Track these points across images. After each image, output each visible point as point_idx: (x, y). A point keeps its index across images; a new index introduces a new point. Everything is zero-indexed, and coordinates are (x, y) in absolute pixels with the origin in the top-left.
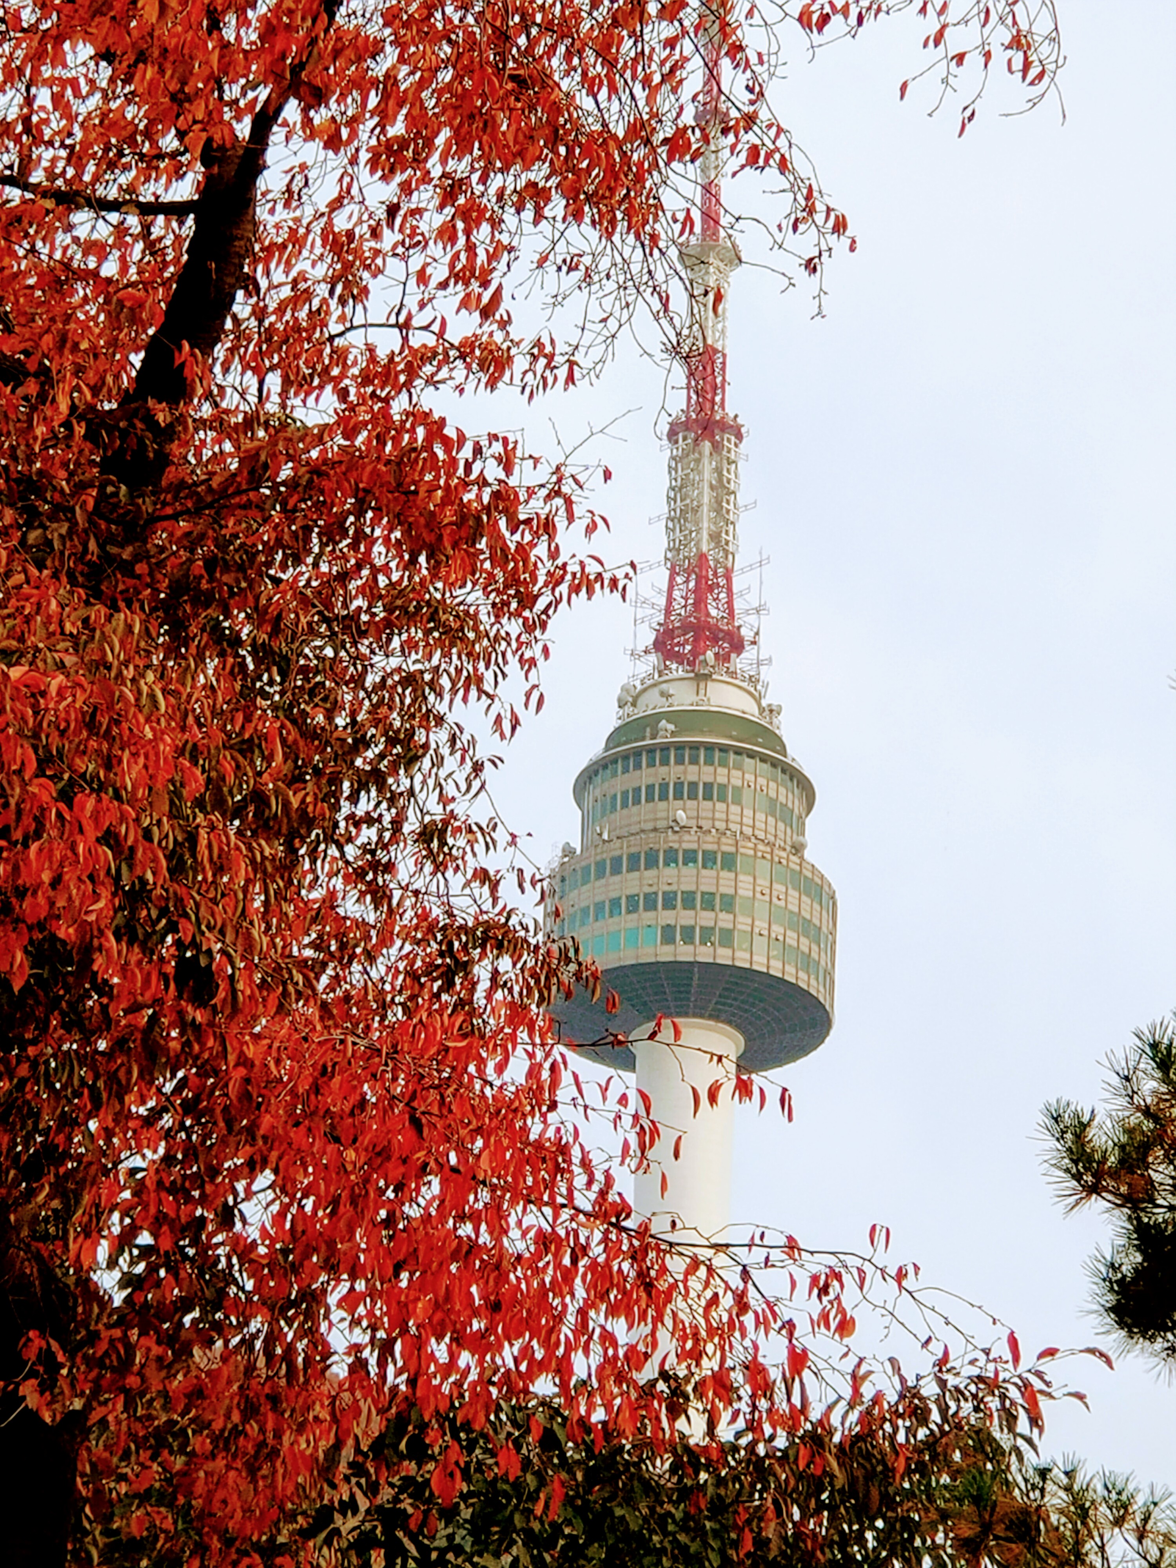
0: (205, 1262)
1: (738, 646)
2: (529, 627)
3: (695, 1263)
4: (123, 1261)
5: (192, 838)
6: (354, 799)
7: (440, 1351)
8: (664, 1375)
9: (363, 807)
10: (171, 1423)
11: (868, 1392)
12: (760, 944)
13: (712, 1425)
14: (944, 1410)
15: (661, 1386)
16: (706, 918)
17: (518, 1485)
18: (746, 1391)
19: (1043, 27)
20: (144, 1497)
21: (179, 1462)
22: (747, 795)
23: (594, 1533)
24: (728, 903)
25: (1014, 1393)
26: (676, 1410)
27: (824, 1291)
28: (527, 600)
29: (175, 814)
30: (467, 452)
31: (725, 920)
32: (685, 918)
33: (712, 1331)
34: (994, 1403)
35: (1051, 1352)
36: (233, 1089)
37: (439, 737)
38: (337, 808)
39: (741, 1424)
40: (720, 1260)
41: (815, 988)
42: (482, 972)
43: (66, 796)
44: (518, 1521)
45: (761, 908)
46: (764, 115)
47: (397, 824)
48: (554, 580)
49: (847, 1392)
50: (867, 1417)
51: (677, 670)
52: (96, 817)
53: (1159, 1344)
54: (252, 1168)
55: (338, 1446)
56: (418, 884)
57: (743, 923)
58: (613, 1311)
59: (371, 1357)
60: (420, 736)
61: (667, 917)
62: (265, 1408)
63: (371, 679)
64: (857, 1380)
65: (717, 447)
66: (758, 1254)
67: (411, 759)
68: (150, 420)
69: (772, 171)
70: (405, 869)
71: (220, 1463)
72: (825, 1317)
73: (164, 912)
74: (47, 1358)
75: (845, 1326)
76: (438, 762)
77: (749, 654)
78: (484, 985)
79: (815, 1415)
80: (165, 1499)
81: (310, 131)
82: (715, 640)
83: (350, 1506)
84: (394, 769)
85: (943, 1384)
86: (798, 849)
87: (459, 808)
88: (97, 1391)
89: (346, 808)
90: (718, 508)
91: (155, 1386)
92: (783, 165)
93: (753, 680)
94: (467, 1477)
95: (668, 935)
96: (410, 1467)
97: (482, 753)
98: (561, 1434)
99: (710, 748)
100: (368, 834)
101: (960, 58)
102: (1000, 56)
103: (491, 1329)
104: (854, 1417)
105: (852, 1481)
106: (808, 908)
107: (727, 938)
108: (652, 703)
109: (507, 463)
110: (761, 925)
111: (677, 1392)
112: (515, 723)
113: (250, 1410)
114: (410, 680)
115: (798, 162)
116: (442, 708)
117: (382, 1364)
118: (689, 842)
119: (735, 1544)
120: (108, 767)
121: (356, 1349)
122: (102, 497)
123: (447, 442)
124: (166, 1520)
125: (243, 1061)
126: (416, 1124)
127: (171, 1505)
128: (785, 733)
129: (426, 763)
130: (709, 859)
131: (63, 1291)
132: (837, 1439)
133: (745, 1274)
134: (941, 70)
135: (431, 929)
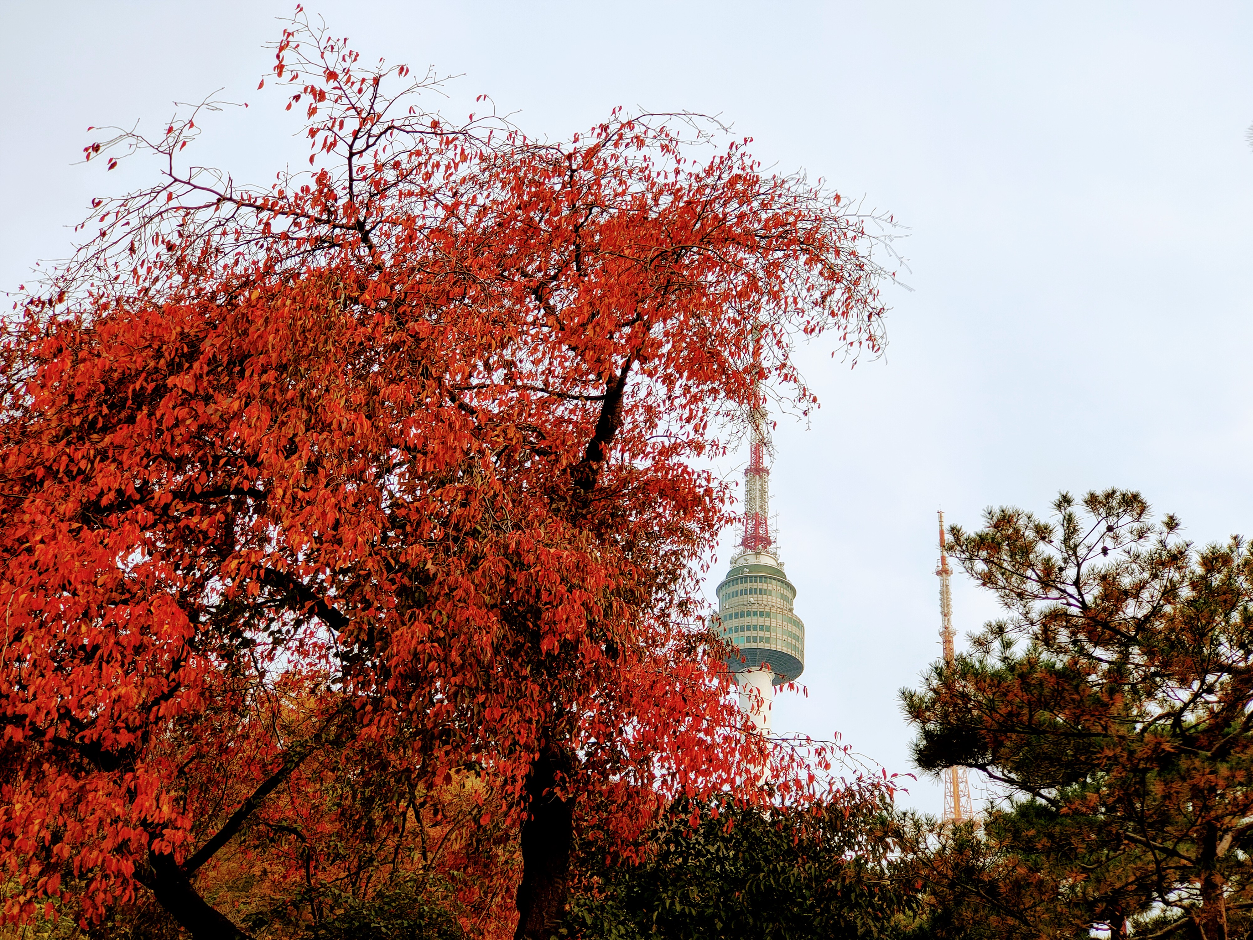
0: (613, 747)
1: (769, 543)
2: (712, 536)
3: (776, 745)
4: (586, 747)
5: (611, 605)
6: (656, 593)
7: (692, 775)
8: (767, 783)
9: (660, 595)
10: (602, 802)
11: (834, 789)
12: (779, 642)
13: (783, 800)
14: (861, 795)
15: (766, 787)
16: (761, 634)
17: (719, 821)
18: (794, 788)
19: (879, 333)
20: (593, 828)
21: (605, 815)
22: (773, 593)
23: (745, 837)
24: (768, 629)
25: (883, 789)
26: (771, 795)
27: (820, 754)
28: (711, 526)
29: (605, 597)
30: (695, 476)
31: (767, 634)
32: (754, 634)
33: (782, 768)
34: (876, 793)
35: (895, 775)
36: (623, 689)
37: (685, 572)
38: (651, 596)
39: (793, 800)
40: (784, 744)
41: (798, 657)
42: (700, 650)
43: (570, 591)
44: (720, 834)
45: (779, 630)
46: (789, 364)
47: (671, 601)
48: (720, 520)
49: (828, 788)
50: (834, 797)
51: (749, 552)
52: (580, 597)
53: (933, 772)
54: (630, 715)
55: (658, 808)
56: (679, 621)
57: (773, 635)
58: (749, 762)
59: (669, 779)
60: (678, 572)
61: (748, 634)
62: (635, 795)
63: (661, 553)
64: (830, 784)
65: (761, 477)
66: (797, 742)
67: (675, 579)
68: (591, 468)
69: (792, 382)
70: (673, 617)
71: (620, 814)
72: (820, 763)
73: (601, 630)
74: (563, 779)
75: (827, 766)
76: (684, 580)
77: (773, 545)
78: (700, 654)
79: (818, 796)
80: (599, 827)
81: (643, 371)
82: (762, 541)
83: (663, 829)
84: (670, 582)
85: (859, 786)
86: (791, 610)
87: (692, 595)
88: (577, 792)
89: (654, 596)
90: (762, 497)
91: (598, 789)
92: (795, 381)
93: (775, 554)
94: (701, 818)
95: (748, 639)
96: (683, 816)
97: (699, 577)
98: (732, 804)
99: (761, 577)
100: (662, 604)
101: (851, 344)
102: (865, 344)
103: (708, 768)
104: (830, 797)
105: (831, 819)
106: (795, 630)
107: (768, 640)
108: (741, 562)
109: (708, 480)
110: (779, 636)
111: (771, 789)
112: (708, 567)
113: (630, 797)
114: (674, 553)
115: (800, 378)
116: (685, 562)
117: (672, 780)
118: (754, 608)
119: (793, 841)
120: (583, 581)
121: (664, 775)
122: (575, 493)
123: (688, 473)
124: (601, 834)
125: (626, 679)
126: (685, 700)
127: (602, 829)
128: (785, 572)
129: (680, 580)
130: (761, 615)
131: (568, 758)
132: (825, 805)
133: (793, 749)
134: (845, 348)
135: (683, 635)
